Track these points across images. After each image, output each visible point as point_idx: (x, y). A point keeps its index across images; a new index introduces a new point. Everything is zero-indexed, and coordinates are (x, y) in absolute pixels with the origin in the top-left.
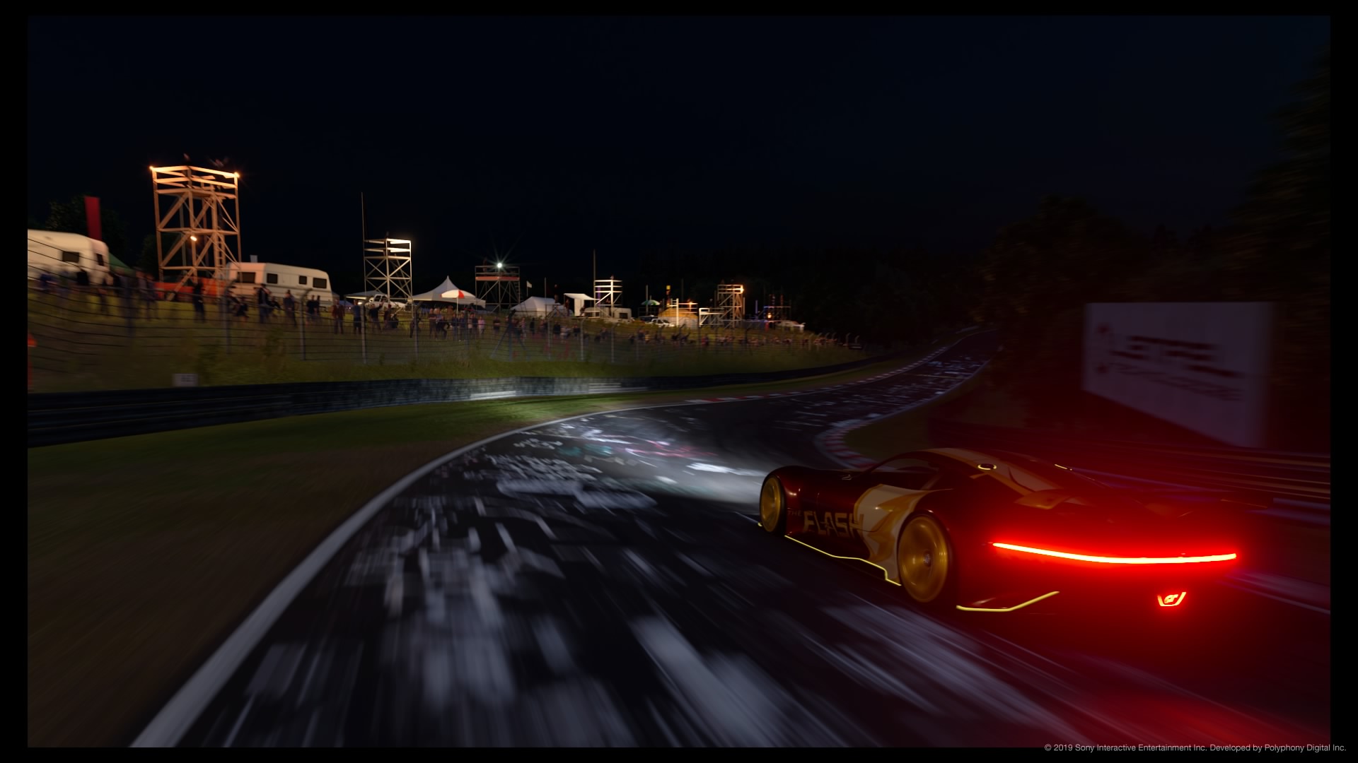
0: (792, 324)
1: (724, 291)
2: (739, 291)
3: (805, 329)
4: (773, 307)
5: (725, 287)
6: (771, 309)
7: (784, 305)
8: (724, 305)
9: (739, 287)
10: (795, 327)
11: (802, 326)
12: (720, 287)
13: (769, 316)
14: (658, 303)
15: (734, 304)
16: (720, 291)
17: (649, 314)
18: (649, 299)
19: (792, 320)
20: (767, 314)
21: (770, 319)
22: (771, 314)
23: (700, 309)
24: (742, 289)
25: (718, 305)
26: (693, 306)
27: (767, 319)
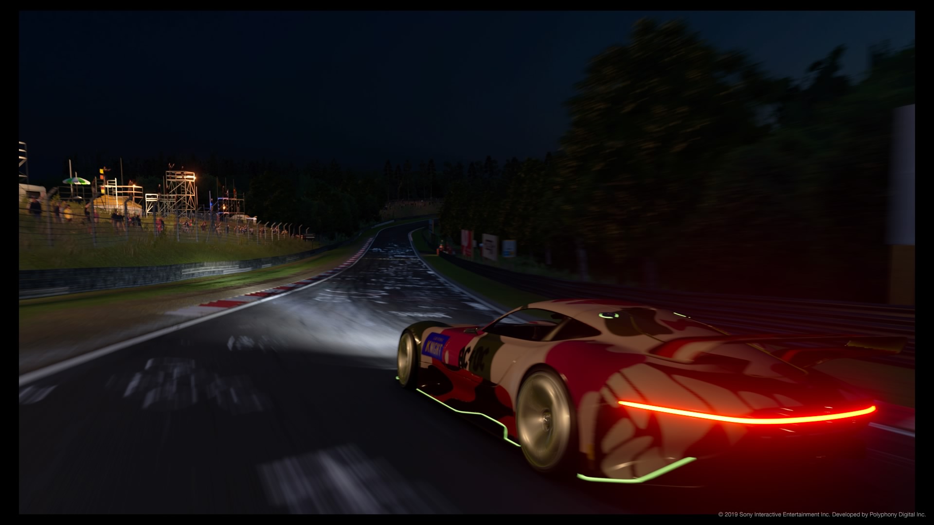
0: (244, 217)
1: (175, 178)
2: (192, 179)
3: (257, 221)
4: (227, 199)
5: (174, 174)
6: (225, 200)
7: (237, 198)
8: (174, 193)
9: (192, 175)
10: (247, 220)
11: (255, 219)
12: (168, 174)
13: (224, 208)
14: (88, 183)
15: (186, 193)
16: (168, 178)
17: (76, 195)
18: (74, 176)
19: (245, 214)
20: (221, 205)
21: (225, 211)
22: (225, 205)
23: (146, 195)
24: (194, 178)
25: (168, 191)
26: (136, 189)
27: (222, 210)
